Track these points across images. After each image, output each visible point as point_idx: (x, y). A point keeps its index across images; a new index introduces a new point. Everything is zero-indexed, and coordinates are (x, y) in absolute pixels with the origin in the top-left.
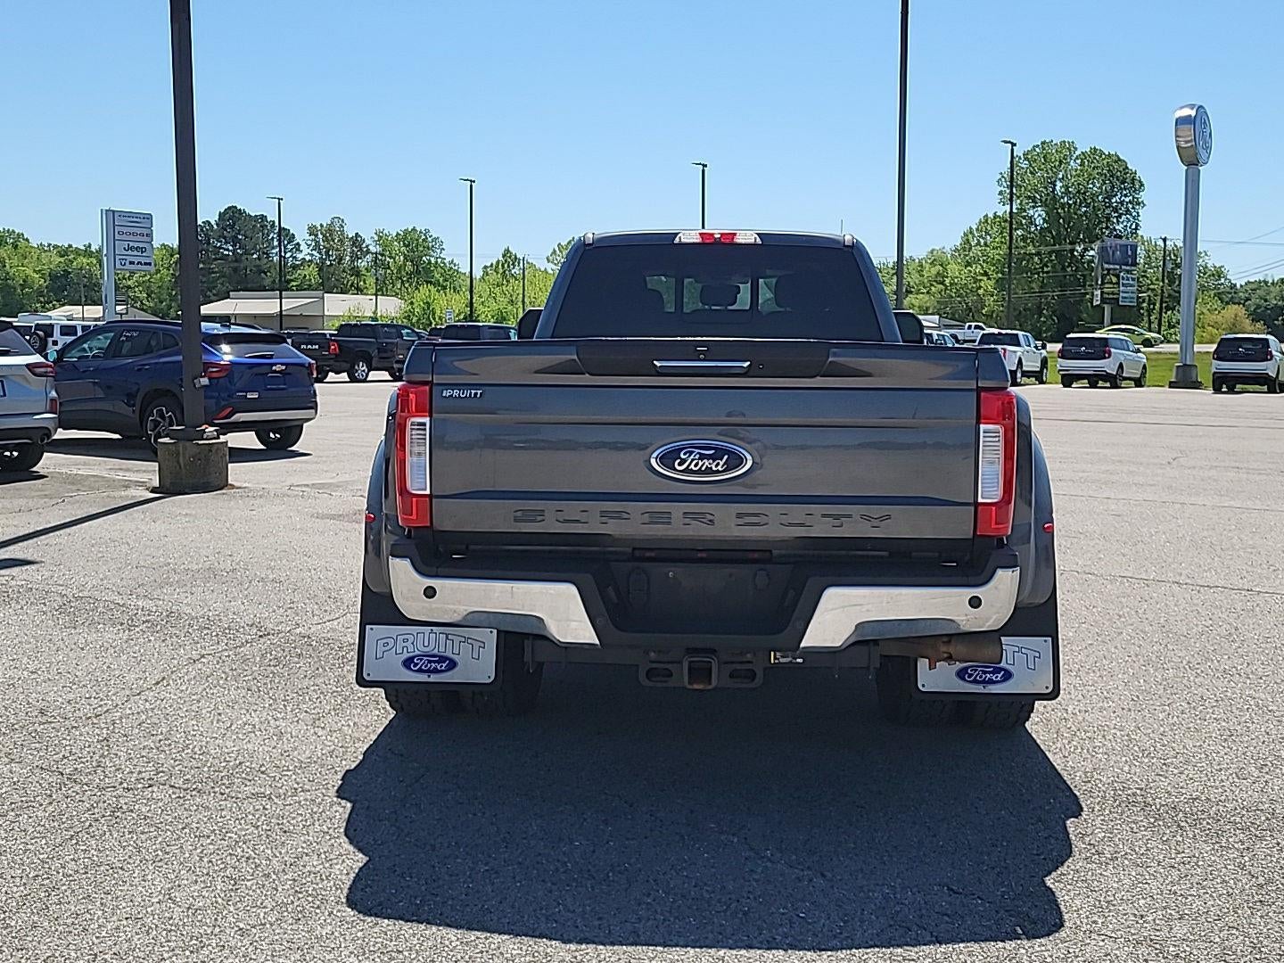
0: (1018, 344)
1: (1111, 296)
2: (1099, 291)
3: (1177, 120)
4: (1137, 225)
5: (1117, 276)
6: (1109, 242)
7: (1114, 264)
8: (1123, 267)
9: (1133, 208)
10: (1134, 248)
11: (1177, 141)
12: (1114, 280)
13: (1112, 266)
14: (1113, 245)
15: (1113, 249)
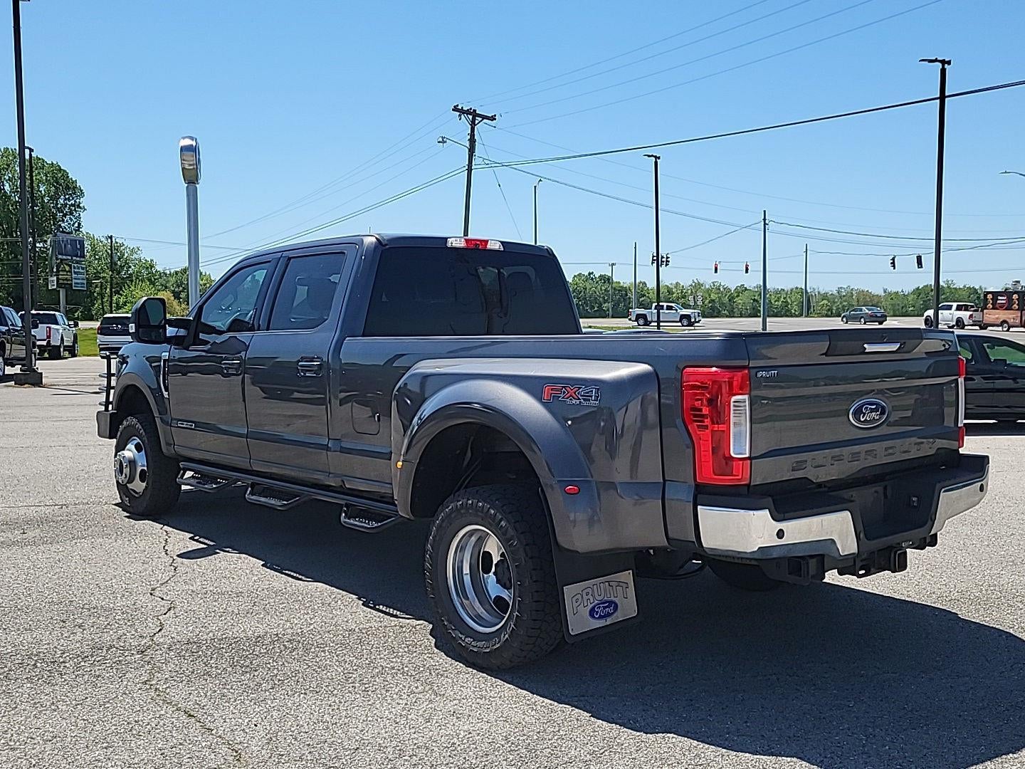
0: (57, 323)
1: (66, 282)
2: (55, 278)
3: (182, 147)
4: (79, 224)
5: (70, 266)
6: (61, 236)
7: (66, 255)
8: (74, 258)
9: (75, 210)
10: (82, 243)
11: (182, 163)
12: (67, 268)
13: (64, 257)
14: (65, 239)
15: (65, 242)
